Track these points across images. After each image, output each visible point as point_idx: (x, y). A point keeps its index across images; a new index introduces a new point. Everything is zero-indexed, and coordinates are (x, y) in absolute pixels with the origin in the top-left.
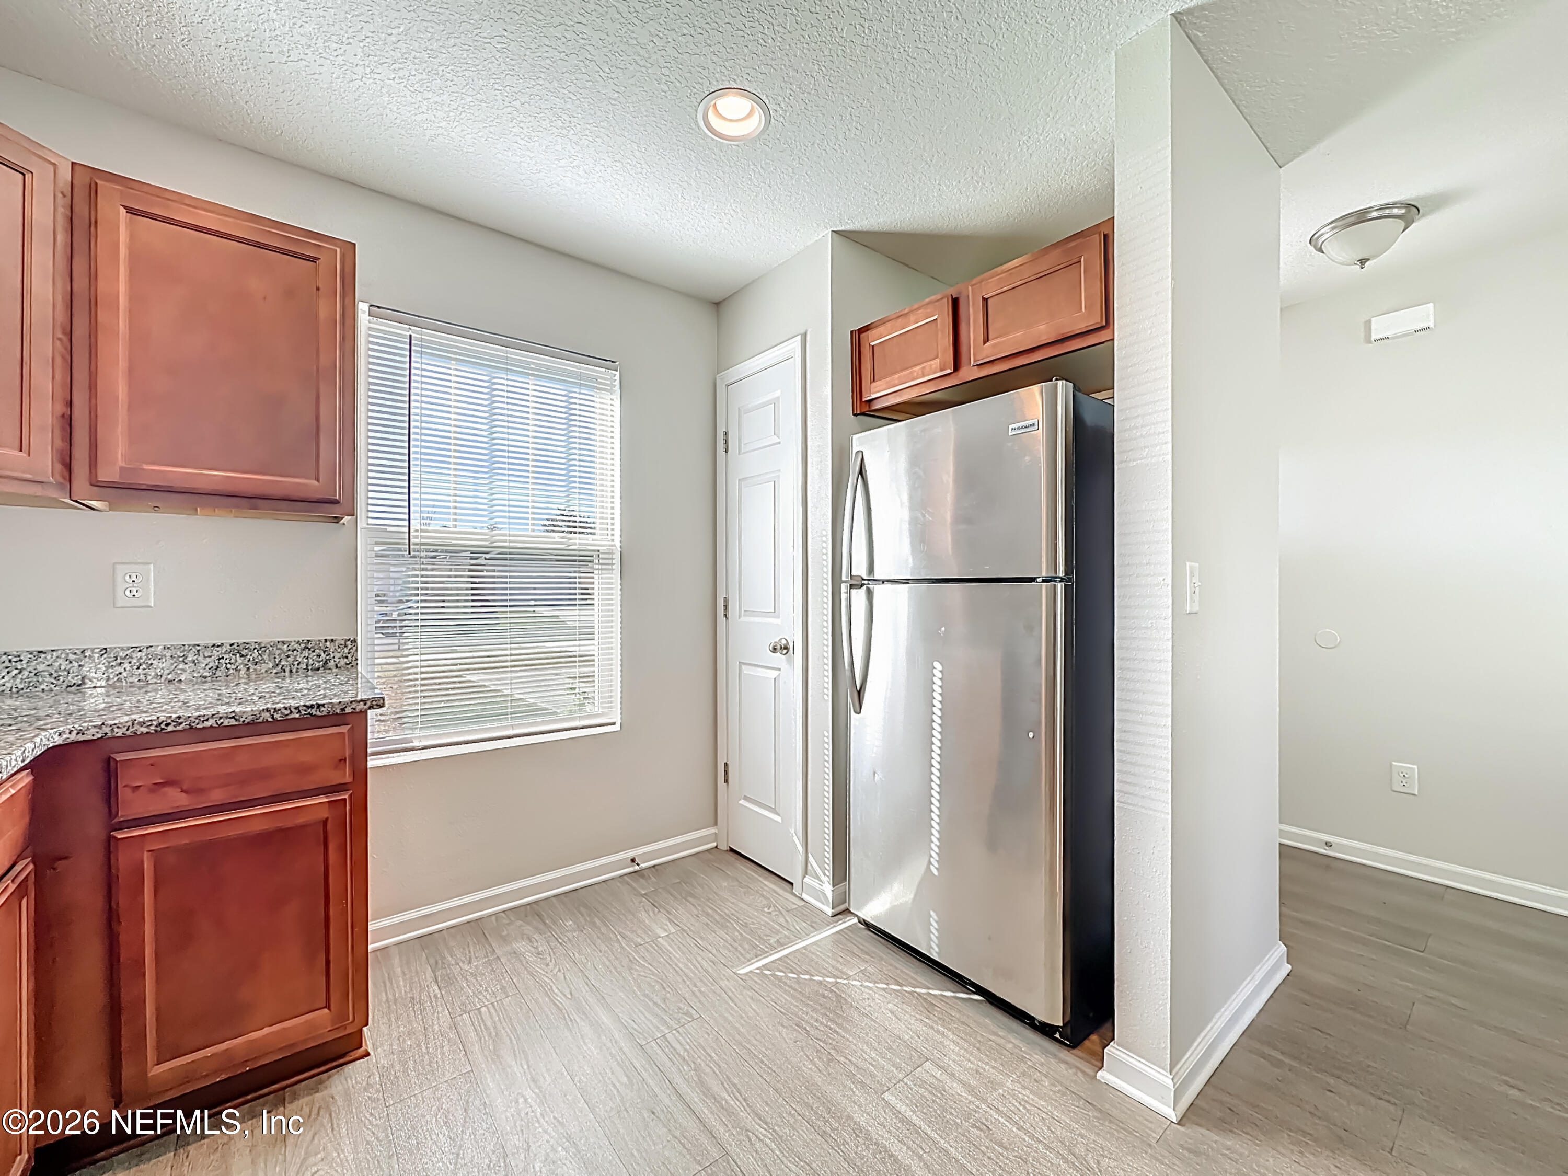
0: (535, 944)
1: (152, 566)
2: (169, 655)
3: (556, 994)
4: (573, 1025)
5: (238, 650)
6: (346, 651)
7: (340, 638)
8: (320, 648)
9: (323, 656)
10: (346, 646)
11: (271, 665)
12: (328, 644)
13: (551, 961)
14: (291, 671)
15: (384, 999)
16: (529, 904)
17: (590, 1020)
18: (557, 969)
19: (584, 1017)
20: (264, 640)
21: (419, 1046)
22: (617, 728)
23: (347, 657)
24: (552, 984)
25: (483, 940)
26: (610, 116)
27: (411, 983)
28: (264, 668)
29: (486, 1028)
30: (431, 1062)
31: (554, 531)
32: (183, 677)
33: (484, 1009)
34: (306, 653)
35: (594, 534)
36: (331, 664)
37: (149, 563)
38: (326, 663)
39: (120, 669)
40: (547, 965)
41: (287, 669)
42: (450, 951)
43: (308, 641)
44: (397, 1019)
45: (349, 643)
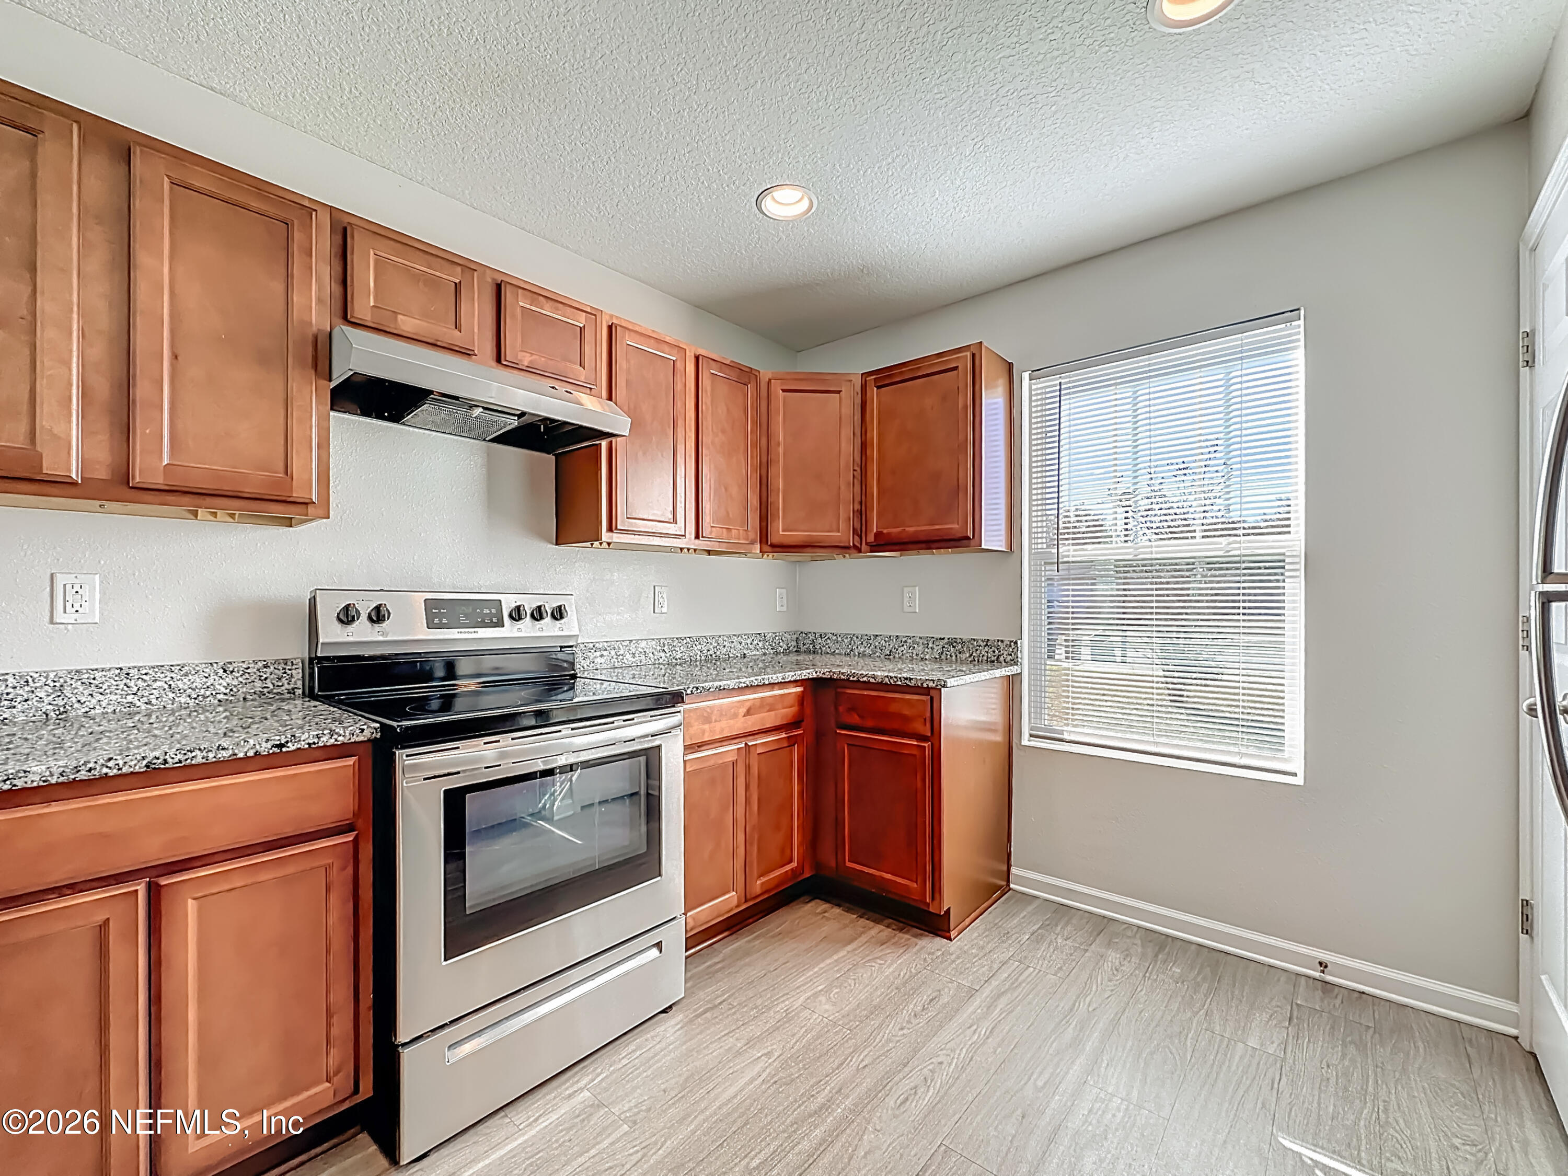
0: (1126, 962)
1: (917, 588)
2: (921, 642)
3: (1085, 1000)
4: (1064, 1025)
5: (952, 642)
6: (1011, 650)
7: (1007, 640)
8: (994, 646)
9: (997, 652)
10: (1010, 646)
11: (968, 655)
12: (1000, 643)
13: (1118, 980)
14: (978, 661)
15: (996, 922)
16: (1167, 936)
17: (1078, 1035)
18: (1112, 988)
19: (1078, 1028)
20: (965, 637)
21: (975, 957)
22: (1299, 781)
23: (1011, 655)
24: (1093, 993)
25: (1095, 933)
26: (1097, 108)
27: (1020, 925)
28: (964, 656)
29: (1017, 979)
30: (968, 968)
31: (1222, 536)
32: (927, 657)
33: (1032, 969)
34: (986, 649)
35: (1289, 533)
36: (1002, 659)
37: (915, 586)
38: (998, 658)
39: (902, 648)
40: (1110, 981)
41: (976, 659)
42: (1067, 924)
43: (988, 640)
44: (986, 936)
45: (1012, 644)
